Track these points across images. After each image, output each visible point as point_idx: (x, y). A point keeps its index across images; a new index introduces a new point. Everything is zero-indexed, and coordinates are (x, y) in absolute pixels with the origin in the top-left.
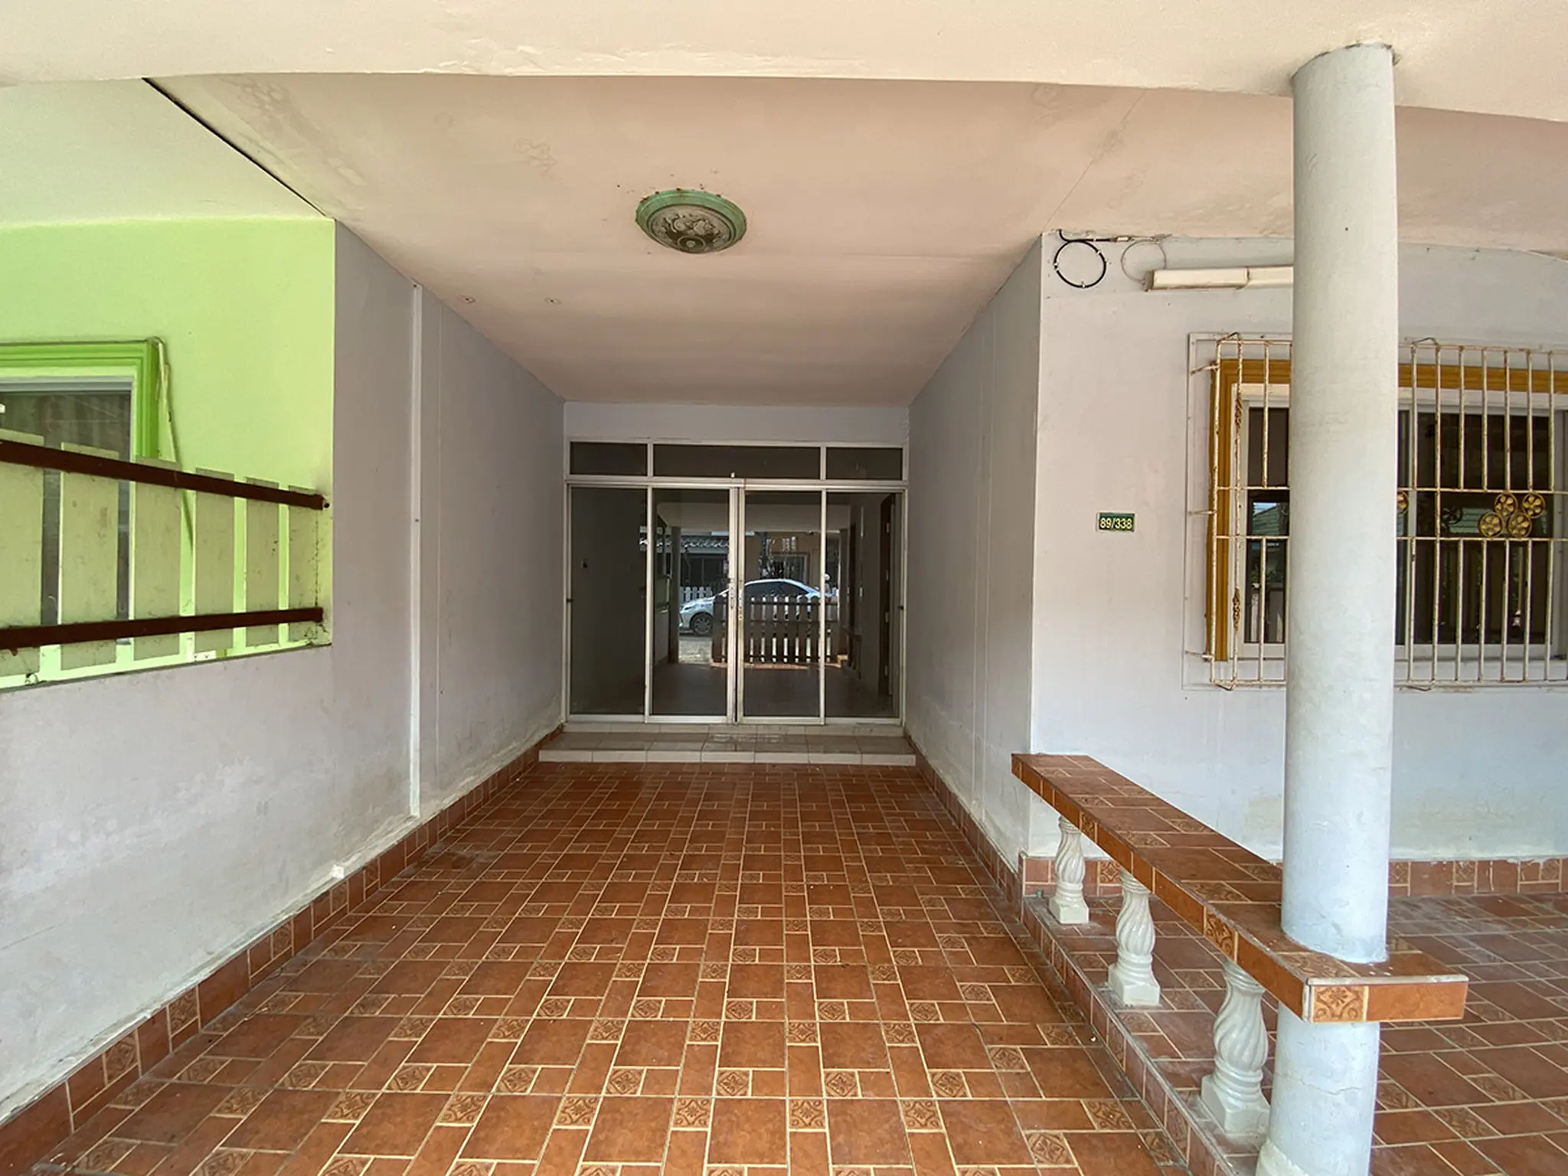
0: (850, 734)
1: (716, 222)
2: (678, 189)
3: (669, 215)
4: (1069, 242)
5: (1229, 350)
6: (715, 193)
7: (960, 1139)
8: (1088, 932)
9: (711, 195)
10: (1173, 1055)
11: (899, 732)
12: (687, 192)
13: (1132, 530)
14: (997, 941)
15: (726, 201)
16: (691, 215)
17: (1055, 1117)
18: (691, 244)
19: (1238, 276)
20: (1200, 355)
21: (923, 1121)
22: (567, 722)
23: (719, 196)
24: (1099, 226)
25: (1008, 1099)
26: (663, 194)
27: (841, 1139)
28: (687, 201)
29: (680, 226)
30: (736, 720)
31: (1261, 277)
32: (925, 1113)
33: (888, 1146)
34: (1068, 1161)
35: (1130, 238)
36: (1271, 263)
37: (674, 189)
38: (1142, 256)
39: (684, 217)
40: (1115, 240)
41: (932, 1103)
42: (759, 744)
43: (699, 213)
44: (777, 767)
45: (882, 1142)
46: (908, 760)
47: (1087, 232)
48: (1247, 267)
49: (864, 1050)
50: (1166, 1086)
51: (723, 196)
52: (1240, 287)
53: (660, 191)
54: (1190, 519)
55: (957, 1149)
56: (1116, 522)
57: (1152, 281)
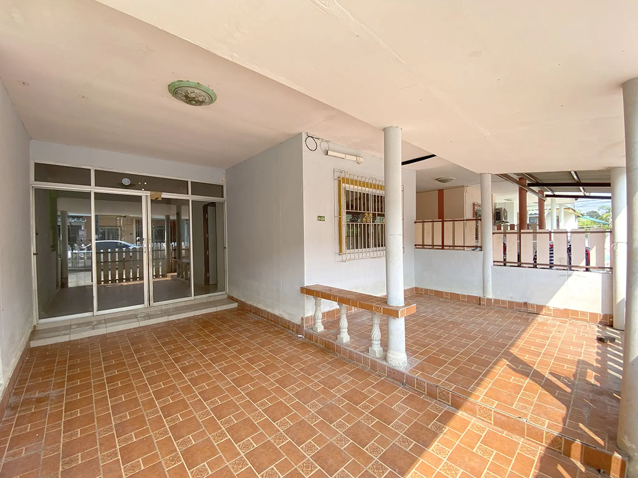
0: (205, 301)
1: (207, 98)
2: (198, 83)
3: (190, 90)
4: (309, 136)
5: (343, 175)
6: (212, 89)
7: (328, 386)
8: (325, 332)
9: (210, 89)
10: (359, 348)
11: (226, 296)
12: (201, 85)
13: (324, 220)
14: (301, 344)
15: (214, 93)
16: (200, 94)
17: (342, 372)
18: (194, 102)
19: (343, 156)
20: (337, 175)
21: (317, 387)
22: (37, 324)
23: (213, 90)
24: (316, 135)
25: (331, 374)
26: (191, 82)
27: (302, 400)
28: (200, 88)
29: (193, 95)
30: (150, 305)
31: (348, 157)
32: (316, 385)
33: (314, 395)
34: (350, 378)
35: (322, 139)
36: (350, 154)
37: (197, 82)
38: (324, 145)
39: (197, 93)
40: (319, 139)
41: (316, 383)
42: (167, 313)
43: (203, 93)
44: (181, 320)
45: (313, 395)
46: (235, 305)
47: (313, 135)
48: (345, 154)
49: (291, 381)
50: (361, 354)
51: (214, 91)
52: (344, 159)
53: (190, 81)
54: (336, 218)
55: (329, 388)
56: (321, 218)
57: (327, 153)
